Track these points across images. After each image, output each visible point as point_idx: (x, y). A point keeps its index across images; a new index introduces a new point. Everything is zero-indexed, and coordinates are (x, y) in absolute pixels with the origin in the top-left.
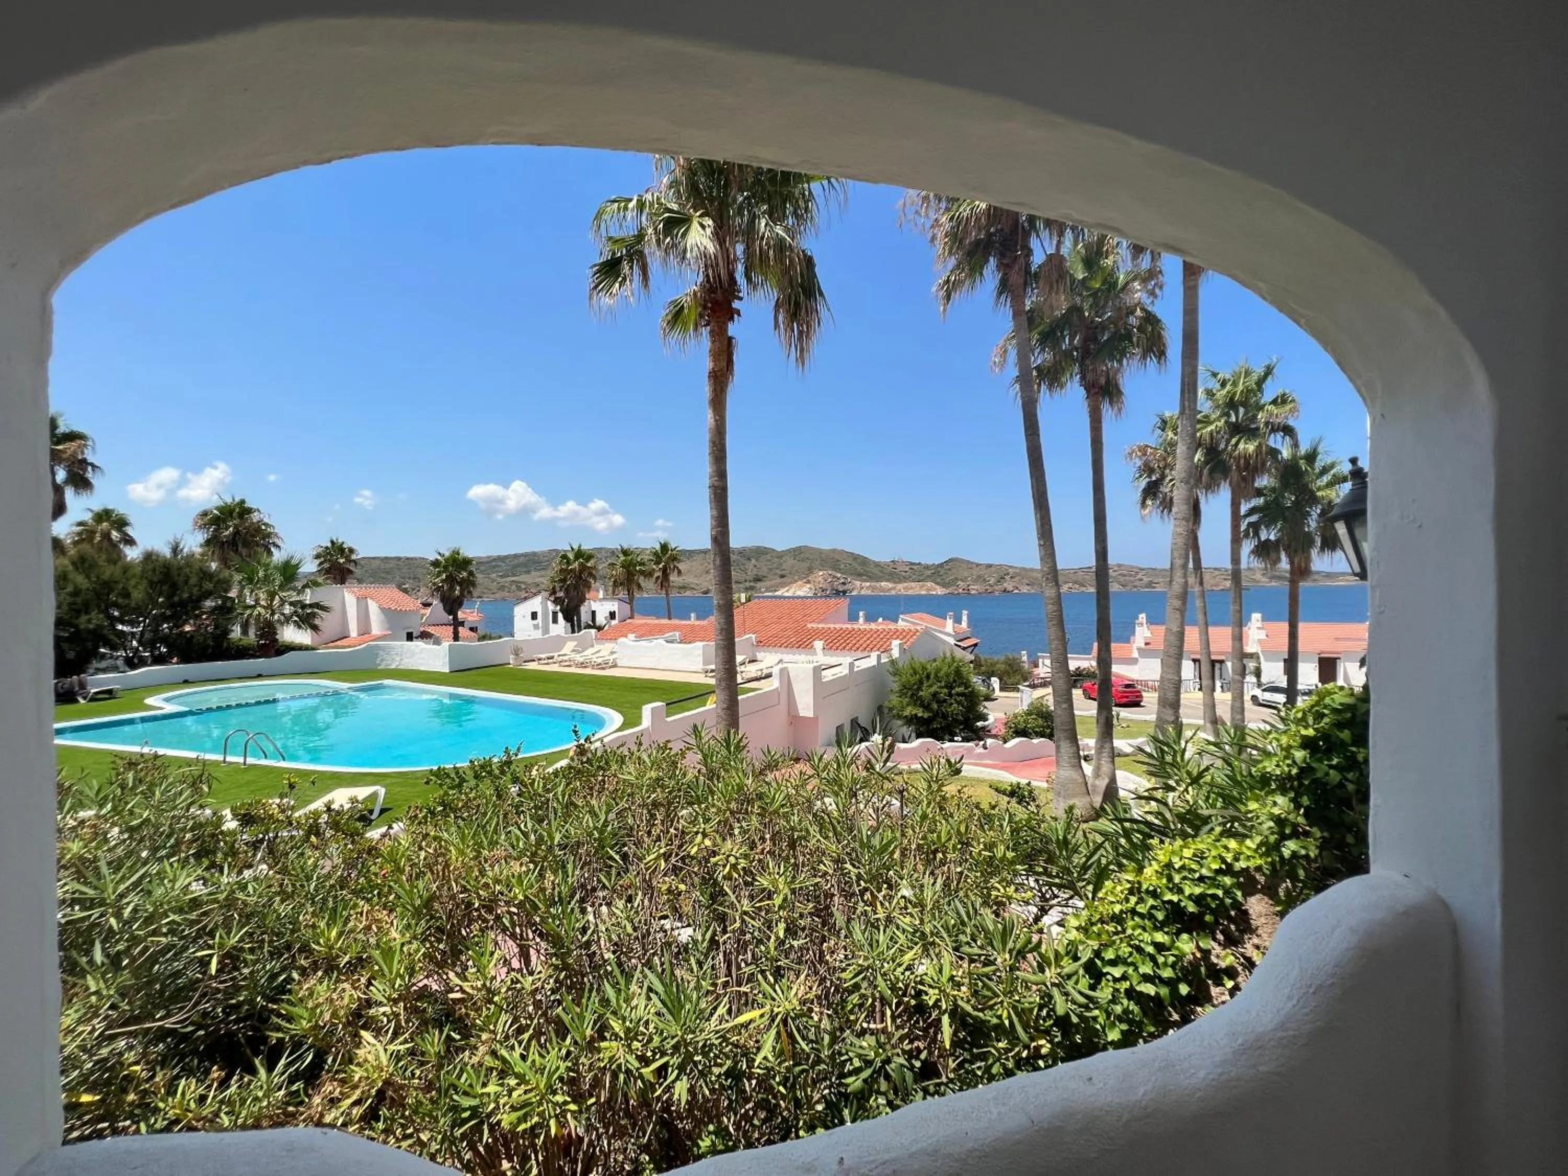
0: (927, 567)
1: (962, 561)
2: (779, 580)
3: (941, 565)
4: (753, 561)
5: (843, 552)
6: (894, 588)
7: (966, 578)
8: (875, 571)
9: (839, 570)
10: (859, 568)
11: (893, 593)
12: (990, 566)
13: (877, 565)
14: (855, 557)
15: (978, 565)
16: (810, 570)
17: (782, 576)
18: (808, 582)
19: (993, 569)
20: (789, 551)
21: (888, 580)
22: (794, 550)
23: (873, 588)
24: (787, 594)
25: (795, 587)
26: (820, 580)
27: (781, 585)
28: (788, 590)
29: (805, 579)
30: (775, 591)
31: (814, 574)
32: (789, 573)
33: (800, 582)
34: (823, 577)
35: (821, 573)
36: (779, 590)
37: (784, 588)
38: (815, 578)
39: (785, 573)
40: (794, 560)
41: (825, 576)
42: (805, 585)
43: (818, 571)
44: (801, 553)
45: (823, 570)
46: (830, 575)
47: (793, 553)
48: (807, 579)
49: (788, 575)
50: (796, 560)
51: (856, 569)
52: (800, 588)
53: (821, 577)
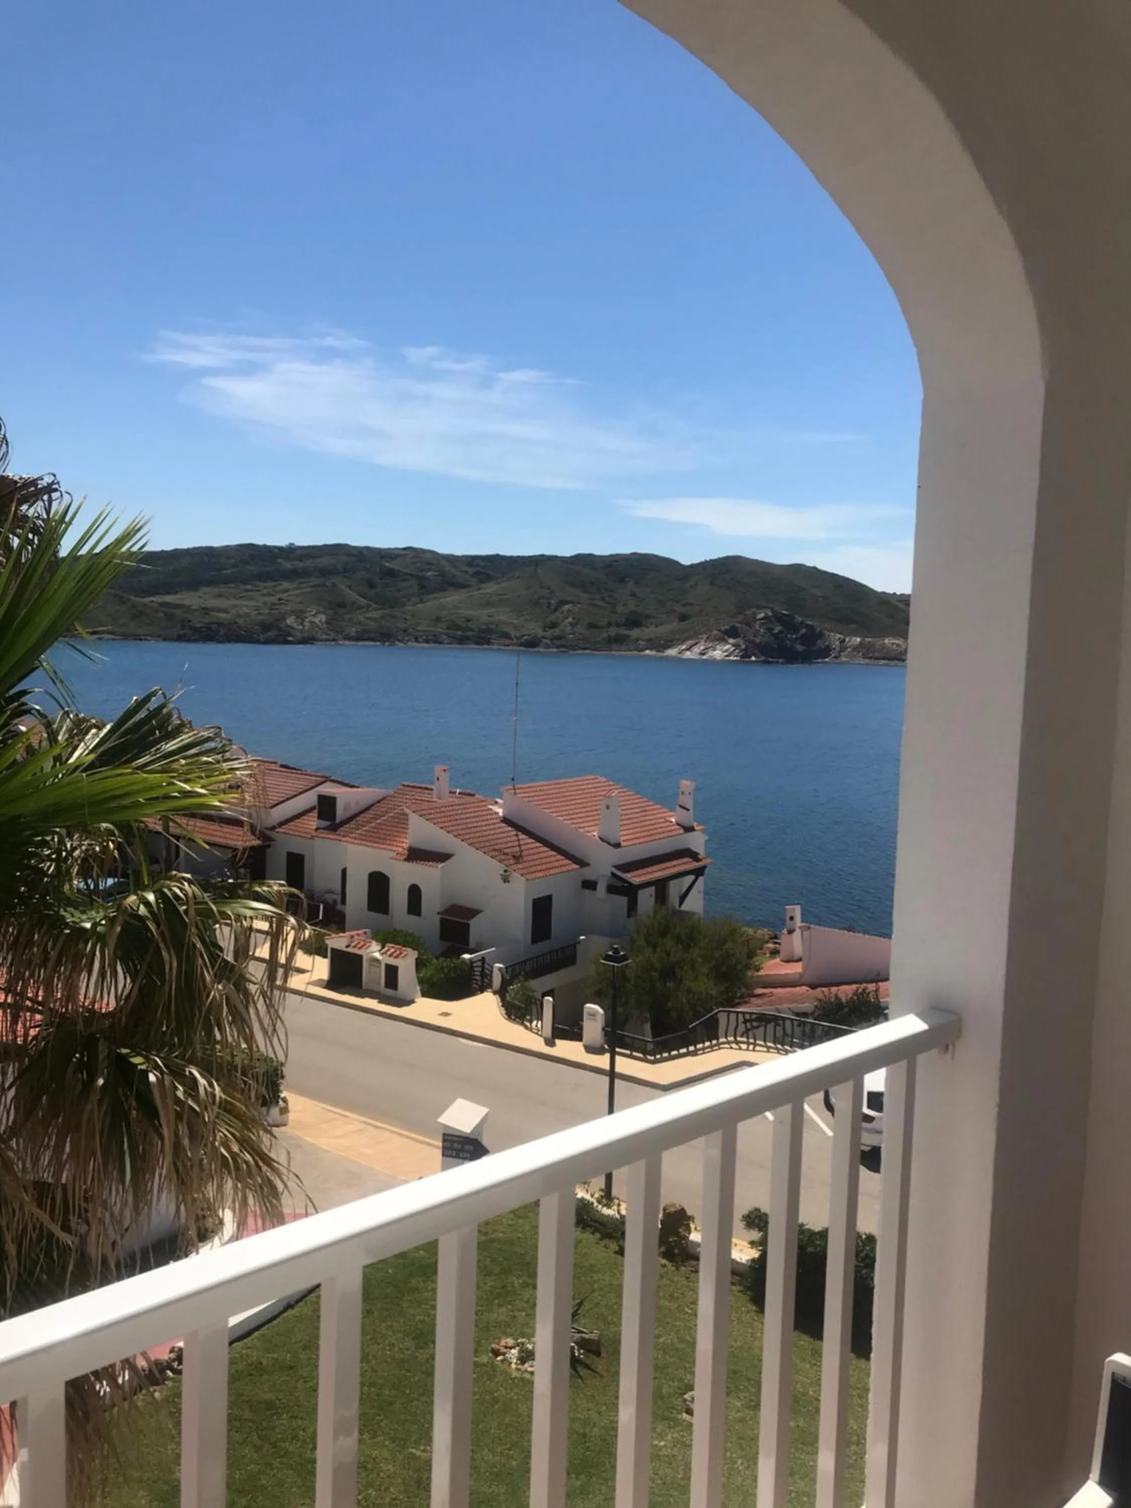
16: (741, 608)
17: (684, 617)
18: (735, 632)
23: (868, 649)
24: (688, 655)
25: (706, 641)
26: (758, 628)
27: (677, 636)
28: (691, 647)
29: (729, 624)
30: (665, 647)
31: (745, 615)
32: (701, 610)
33: (717, 632)
34: (763, 622)
35: (760, 615)
36: (673, 645)
37: (683, 642)
38: (748, 624)
39: (691, 610)
40: (711, 585)
41: (768, 620)
42: (727, 637)
43: (755, 610)
44: (727, 572)
45: (765, 608)
46: (779, 619)
47: (710, 571)
48: (733, 624)
49: (695, 616)
50: (715, 585)
51: (838, 608)
52: (715, 643)
53: (760, 623)
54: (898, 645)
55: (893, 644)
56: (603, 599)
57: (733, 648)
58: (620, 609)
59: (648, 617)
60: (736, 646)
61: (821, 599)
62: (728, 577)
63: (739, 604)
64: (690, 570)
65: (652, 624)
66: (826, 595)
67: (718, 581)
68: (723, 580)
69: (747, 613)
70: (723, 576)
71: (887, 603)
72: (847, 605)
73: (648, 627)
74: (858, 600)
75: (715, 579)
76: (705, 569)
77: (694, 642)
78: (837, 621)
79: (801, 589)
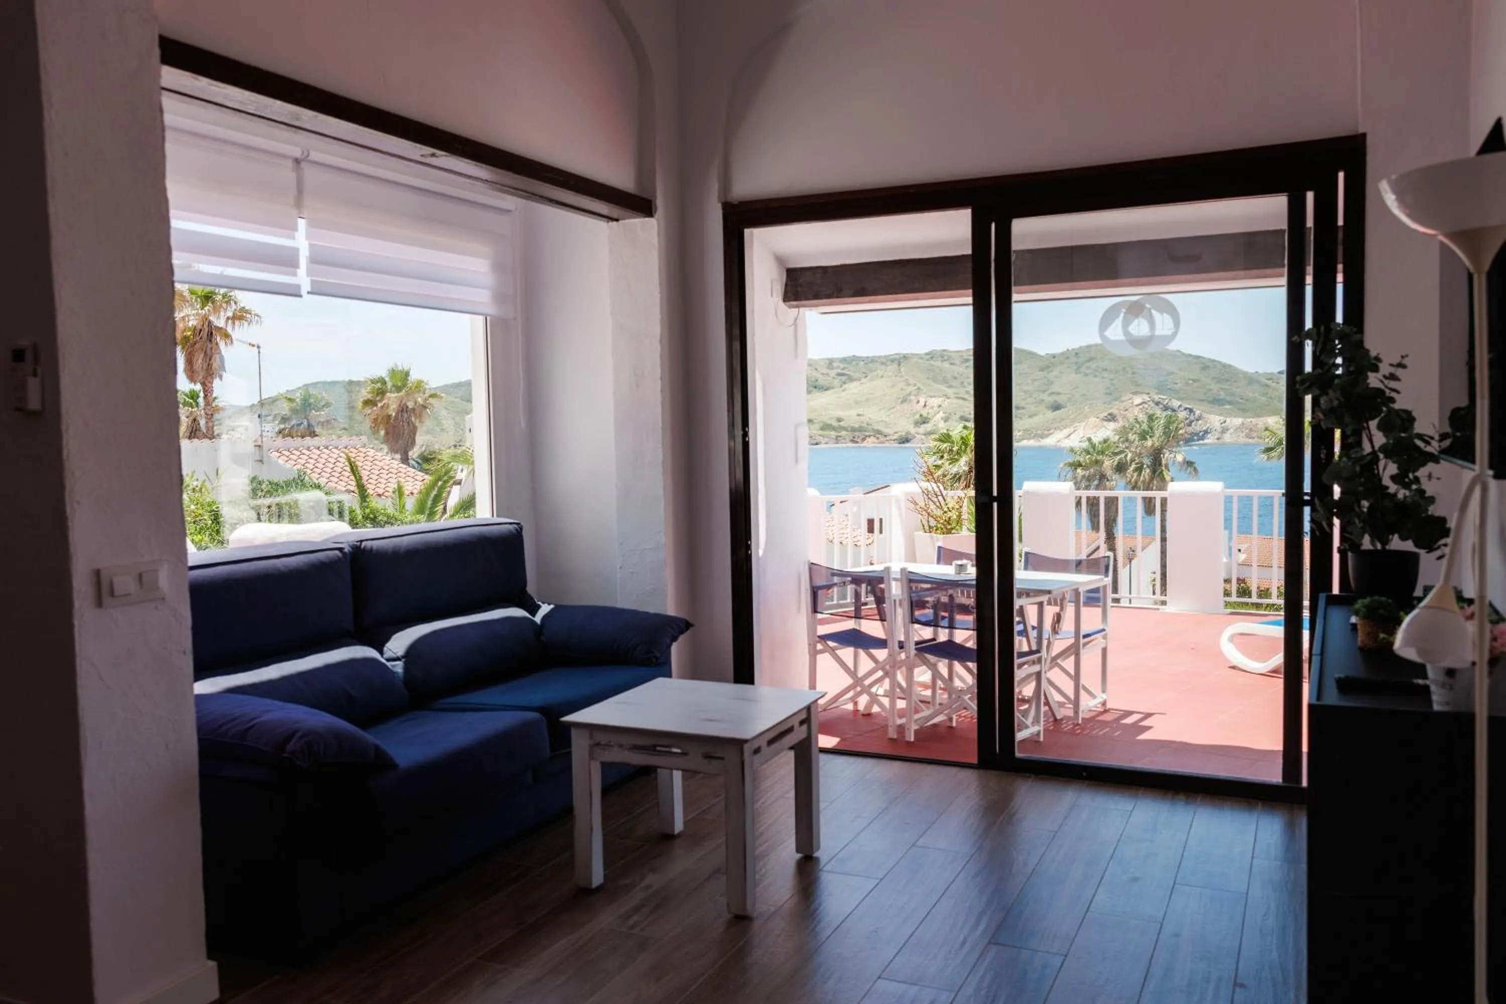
2: (1050, 414)
8: (1249, 392)
9: (1173, 392)
10: (1215, 387)
13: (1253, 380)
14: (1207, 365)
16: (1113, 395)
17: (1056, 407)
18: (1111, 418)
20: (1065, 356)
23: (1251, 430)
24: (1067, 443)
25: (1084, 429)
26: (1137, 413)
27: (1054, 426)
28: (1069, 435)
29: (1106, 411)
30: (1042, 437)
31: (1123, 402)
32: (1069, 400)
33: (1095, 419)
34: (1141, 407)
35: (1138, 400)
36: (1051, 434)
37: (1061, 430)
38: (1127, 410)
39: (1060, 399)
40: (1076, 373)
41: (1146, 406)
42: (1105, 423)
43: (1131, 395)
44: (1091, 359)
45: (1142, 393)
46: (1157, 404)
47: (1074, 359)
48: (1110, 411)
49: (1068, 405)
50: (1080, 373)
51: (1210, 390)
52: (1095, 430)
53: (1138, 408)
60: (1116, 432)
61: (1191, 382)
62: (1093, 365)
63: (1108, 391)
64: (1053, 360)
65: (1024, 415)
66: (1196, 378)
67: (1083, 369)
68: (1088, 368)
69: (1123, 399)
70: (1087, 364)
71: (1258, 382)
72: (1219, 386)
73: (1021, 418)
74: (1228, 380)
75: (1079, 368)
76: (1068, 358)
77: (1072, 429)
78: (1210, 402)
79: (1170, 373)
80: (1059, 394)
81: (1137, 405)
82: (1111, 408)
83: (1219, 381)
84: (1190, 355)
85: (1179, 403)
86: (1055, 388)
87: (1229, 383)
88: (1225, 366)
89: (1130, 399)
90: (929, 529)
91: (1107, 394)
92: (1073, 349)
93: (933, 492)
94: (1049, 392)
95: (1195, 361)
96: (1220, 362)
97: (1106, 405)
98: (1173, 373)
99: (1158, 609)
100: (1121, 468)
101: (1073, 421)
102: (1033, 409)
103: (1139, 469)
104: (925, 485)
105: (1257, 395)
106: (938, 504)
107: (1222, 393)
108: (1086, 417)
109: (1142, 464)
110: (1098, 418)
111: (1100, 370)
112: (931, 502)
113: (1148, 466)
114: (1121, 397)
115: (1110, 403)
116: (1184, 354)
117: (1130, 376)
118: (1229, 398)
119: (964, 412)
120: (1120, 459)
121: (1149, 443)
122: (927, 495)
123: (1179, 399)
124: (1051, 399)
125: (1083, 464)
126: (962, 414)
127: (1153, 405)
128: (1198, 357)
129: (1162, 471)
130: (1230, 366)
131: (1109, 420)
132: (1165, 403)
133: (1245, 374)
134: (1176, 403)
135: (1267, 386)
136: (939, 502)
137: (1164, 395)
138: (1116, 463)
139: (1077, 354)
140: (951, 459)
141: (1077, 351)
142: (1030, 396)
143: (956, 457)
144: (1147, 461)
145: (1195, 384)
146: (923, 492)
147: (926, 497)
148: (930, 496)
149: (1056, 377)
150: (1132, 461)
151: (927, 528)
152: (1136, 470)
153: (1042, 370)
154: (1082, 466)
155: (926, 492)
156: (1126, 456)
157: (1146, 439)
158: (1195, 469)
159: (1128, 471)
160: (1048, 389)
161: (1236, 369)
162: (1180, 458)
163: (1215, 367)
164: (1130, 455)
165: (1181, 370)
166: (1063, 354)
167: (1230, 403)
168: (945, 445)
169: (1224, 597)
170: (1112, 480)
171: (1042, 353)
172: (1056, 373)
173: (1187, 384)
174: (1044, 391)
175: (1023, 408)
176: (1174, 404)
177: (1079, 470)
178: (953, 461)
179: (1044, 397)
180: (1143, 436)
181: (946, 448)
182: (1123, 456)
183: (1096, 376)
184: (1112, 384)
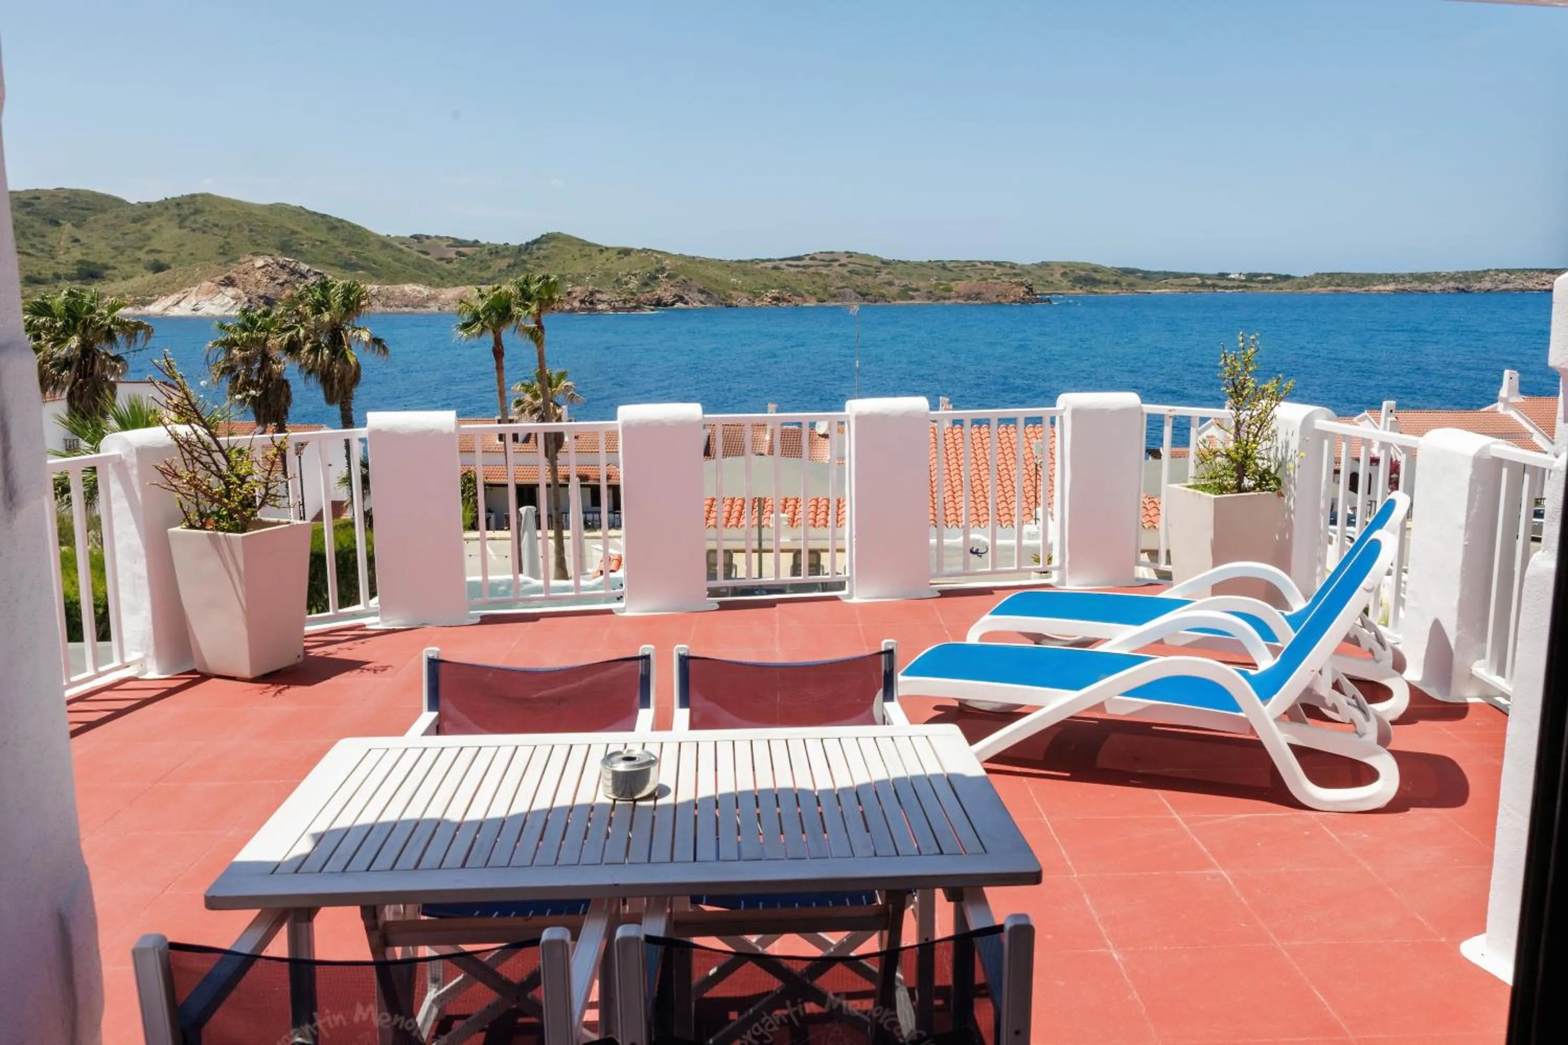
0: (496, 251)
1: (569, 240)
2: (150, 277)
3: (526, 248)
4: (68, 227)
5: (300, 212)
6: (435, 298)
7: (580, 276)
8: (383, 257)
9: (299, 254)
10: (346, 250)
11: (433, 308)
12: (626, 252)
13: (385, 244)
14: (334, 226)
15: (602, 250)
16: (227, 253)
17: (158, 268)
18: (230, 282)
19: (633, 258)
20: (165, 205)
21: (414, 280)
22: (178, 203)
23: (388, 298)
24: (176, 312)
25: (196, 295)
26: (259, 277)
27: (158, 290)
28: (178, 303)
29: (221, 274)
30: (145, 303)
31: (241, 263)
32: (174, 258)
33: (209, 283)
34: (264, 270)
35: (259, 262)
36: (154, 301)
37: (167, 296)
38: (246, 273)
39: (164, 258)
40: (180, 228)
41: (270, 269)
42: (222, 289)
43: (251, 256)
44: (197, 212)
45: (263, 254)
46: (283, 267)
47: (175, 211)
48: (227, 275)
49: (172, 265)
50: (185, 228)
51: (340, 253)
52: (210, 296)
53: (260, 272)
54: (420, 292)
55: (415, 290)
56: (33, 246)
57: (233, 302)
58: (62, 258)
59: (106, 267)
60: (237, 298)
61: (318, 243)
62: (200, 219)
63: (221, 250)
64: (147, 210)
65: (116, 276)
66: (323, 239)
67: (188, 223)
68: (195, 222)
69: (242, 260)
70: (192, 218)
71: (392, 247)
72: (349, 249)
73: (113, 281)
74: (359, 243)
75: (183, 221)
76: (167, 208)
77: (181, 296)
78: (342, 267)
79: (294, 233)
80: (159, 252)
81: (259, 268)
82: (229, 271)
83: (350, 243)
84: (315, 213)
85: (307, 267)
86: (155, 244)
87: (360, 246)
88: (355, 227)
89: (250, 260)
90: (201, 519)
91: (220, 254)
92: (173, 198)
93: (200, 445)
94: (147, 249)
95: (321, 219)
96: (349, 223)
97: (221, 267)
98: (297, 233)
99: (609, 612)
100: (292, 348)
101: (182, 285)
102: (127, 268)
103: (316, 349)
104: (183, 430)
105: (390, 260)
106: (214, 468)
107: (353, 257)
108: (197, 281)
109: (320, 344)
110: (213, 282)
111: (210, 225)
112: (198, 465)
113: (326, 346)
114: (239, 258)
115: (226, 264)
116: (308, 212)
117: (246, 232)
118: (361, 263)
119: (31, 271)
120: (291, 337)
121: (326, 317)
122: (190, 453)
123: (306, 262)
124: (151, 258)
125: (239, 343)
126: (29, 273)
127: (278, 268)
128: (324, 216)
129: (345, 351)
130: (359, 228)
131: (227, 285)
132: (291, 266)
133: (377, 236)
134: (304, 267)
135: (401, 250)
136: (215, 463)
137: (289, 257)
138: (285, 342)
139: (178, 204)
140: (54, 339)
141: (178, 201)
142: (122, 253)
143: (62, 336)
144: (324, 339)
145: (324, 246)
146: (180, 446)
147: (187, 456)
148: (196, 454)
149: (154, 230)
150: (307, 338)
151: (194, 517)
152: (310, 351)
153: (135, 221)
154: (237, 345)
155: (186, 446)
156: (298, 332)
157: (321, 312)
158: (384, 347)
159: (303, 352)
160: (145, 246)
161: (366, 231)
162: (365, 336)
163: (343, 227)
164: (302, 332)
165: (306, 229)
166: (160, 203)
167: (362, 268)
168: (43, 320)
169: (708, 580)
170: (279, 363)
171: (133, 201)
172: (153, 226)
173: (314, 246)
174: (140, 248)
175: (114, 268)
176: (302, 268)
177: (235, 351)
178: (59, 342)
179: (141, 254)
180: (318, 308)
181: (44, 324)
182: (293, 332)
183: (204, 232)
184: (228, 243)
